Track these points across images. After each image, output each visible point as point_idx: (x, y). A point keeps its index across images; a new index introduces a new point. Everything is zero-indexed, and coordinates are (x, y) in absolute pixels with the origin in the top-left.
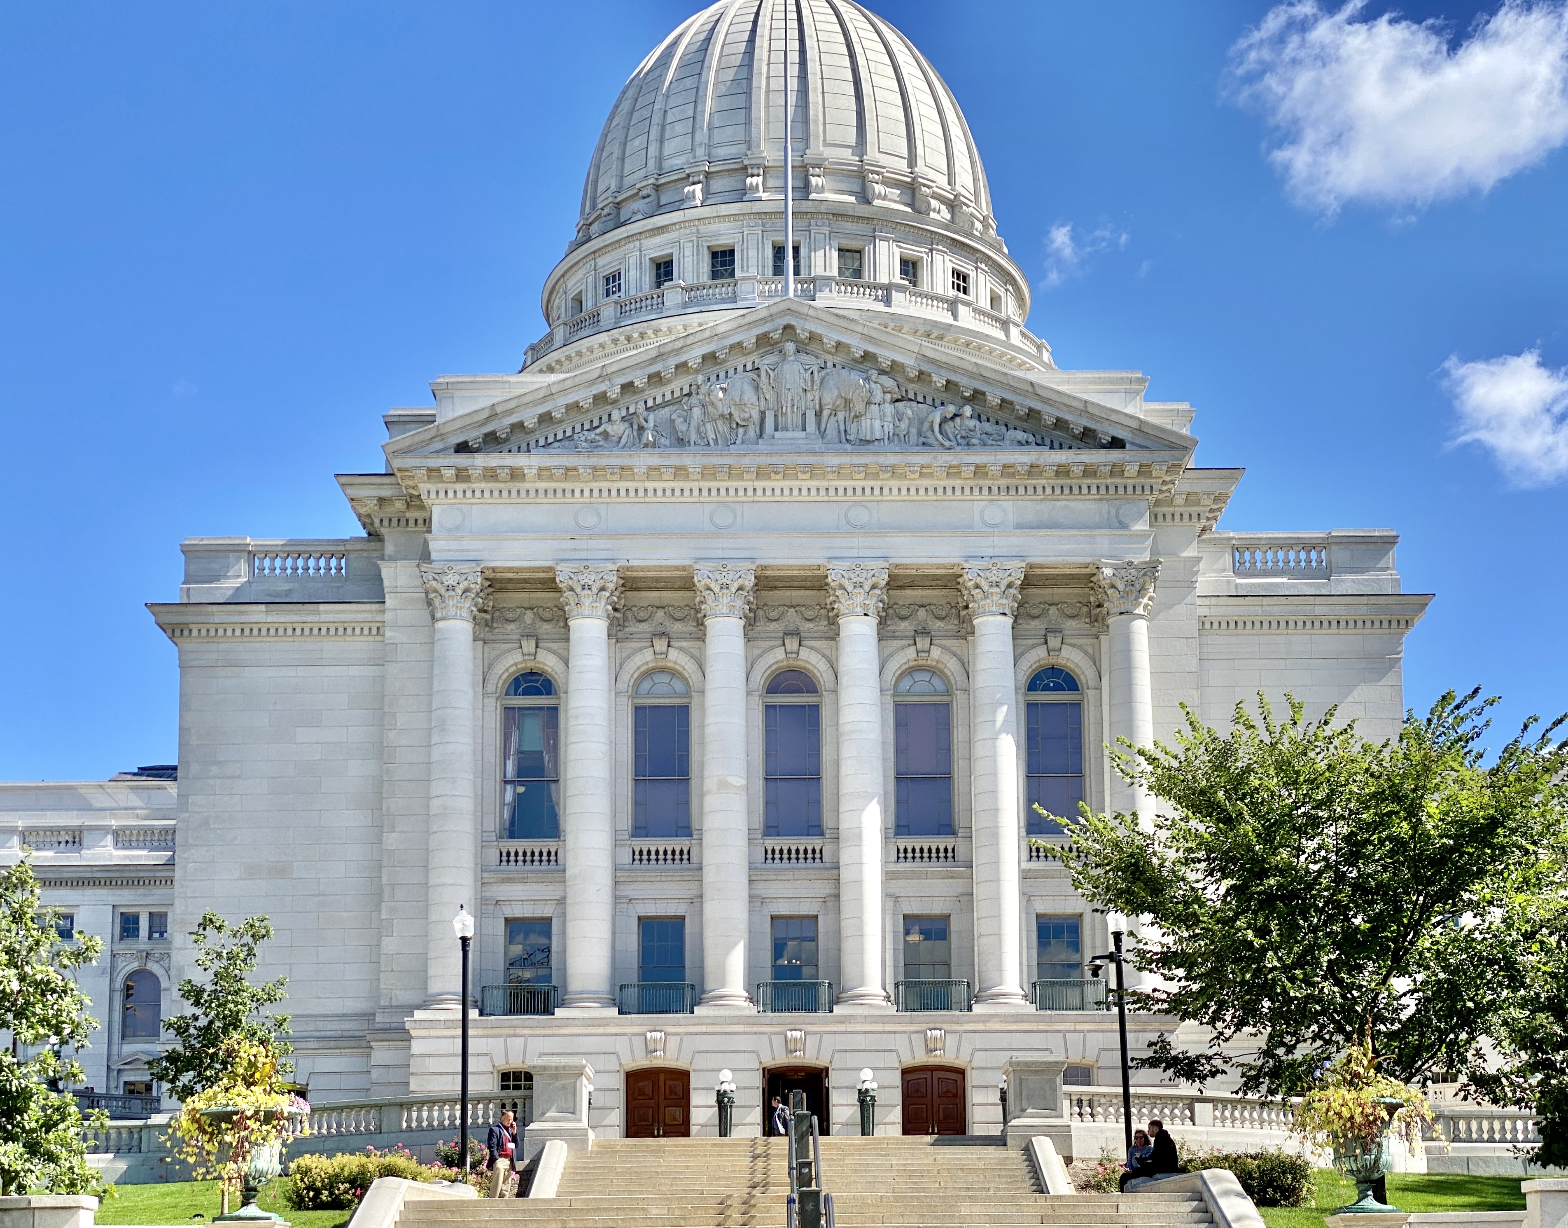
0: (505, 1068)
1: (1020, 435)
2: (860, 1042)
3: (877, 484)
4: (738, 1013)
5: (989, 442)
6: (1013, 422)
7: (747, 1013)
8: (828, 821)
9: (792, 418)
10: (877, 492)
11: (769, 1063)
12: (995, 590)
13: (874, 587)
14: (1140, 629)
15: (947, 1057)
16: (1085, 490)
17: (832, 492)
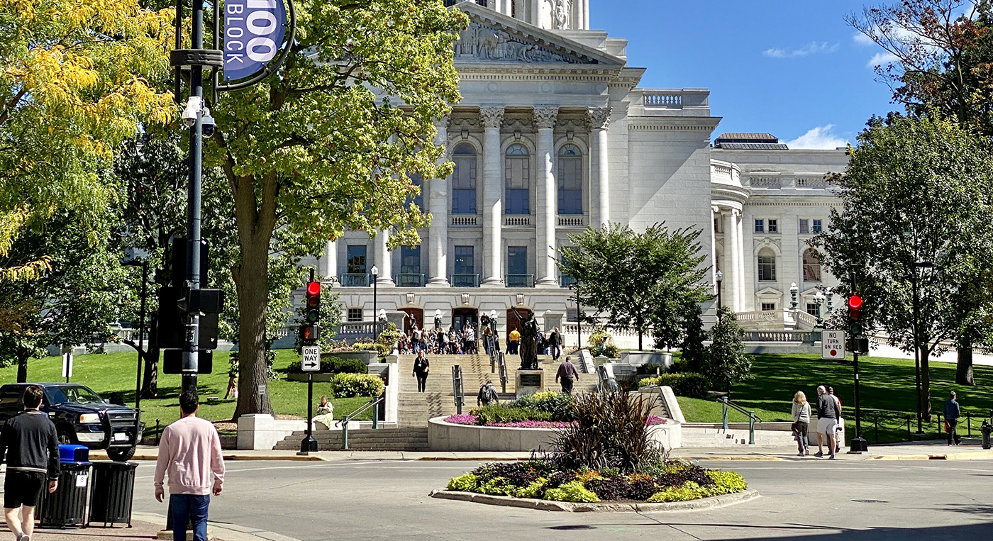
0: (351, 307)
1: (558, 57)
2: (490, 299)
3: (501, 75)
4: (443, 287)
5: (545, 60)
6: (554, 51)
7: (446, 287)
8: (479, 208)
9: (467, 49)
10: (500, 77)
11: (454, 307)
12: (546, 118)
13: (499, 116)
14: (603, 134)
15: (524, 305)
16: (582, 79)
17: (483, 77)
